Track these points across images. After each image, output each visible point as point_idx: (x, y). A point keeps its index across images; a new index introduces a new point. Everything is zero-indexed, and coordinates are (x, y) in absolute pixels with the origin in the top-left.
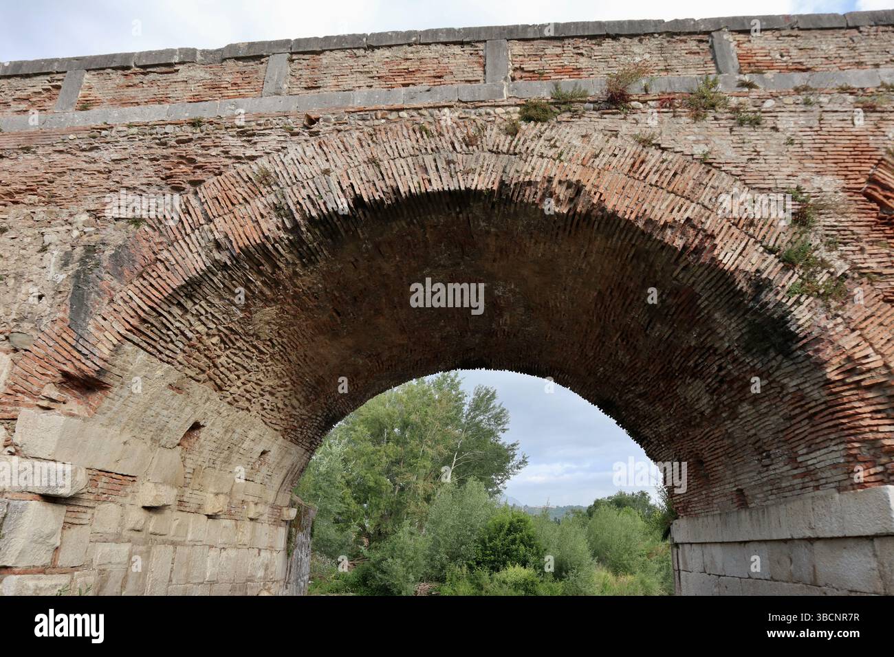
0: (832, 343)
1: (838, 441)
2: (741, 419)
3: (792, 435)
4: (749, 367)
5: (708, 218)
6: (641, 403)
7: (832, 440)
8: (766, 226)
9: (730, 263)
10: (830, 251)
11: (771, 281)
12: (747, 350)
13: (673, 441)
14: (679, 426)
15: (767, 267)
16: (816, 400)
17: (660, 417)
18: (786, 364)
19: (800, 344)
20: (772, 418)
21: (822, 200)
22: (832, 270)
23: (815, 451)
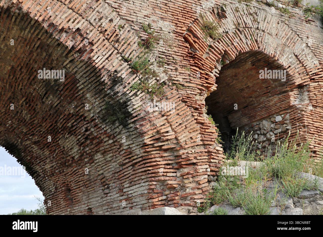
0: (150, 122)
1: (146, 180)
2: (96, 163)
3: (122, 175)
4: (103, 131)
5: (91, 31)
6: (35, 148)
7: (142, 179)
8: (126, 44)
9: (100, 63)
10: (159, 67)
11: (122, 79)
12: (104, 120)
13: (54, 175)
14: (58, 165)
15: (122, 70)
16: (137, 155)
17: (47, 159)
18: (124, 131)
19: (133, 120)
20: (113, 164)
21: (160, 35)
22: (158, 78)
23: (133, 185)
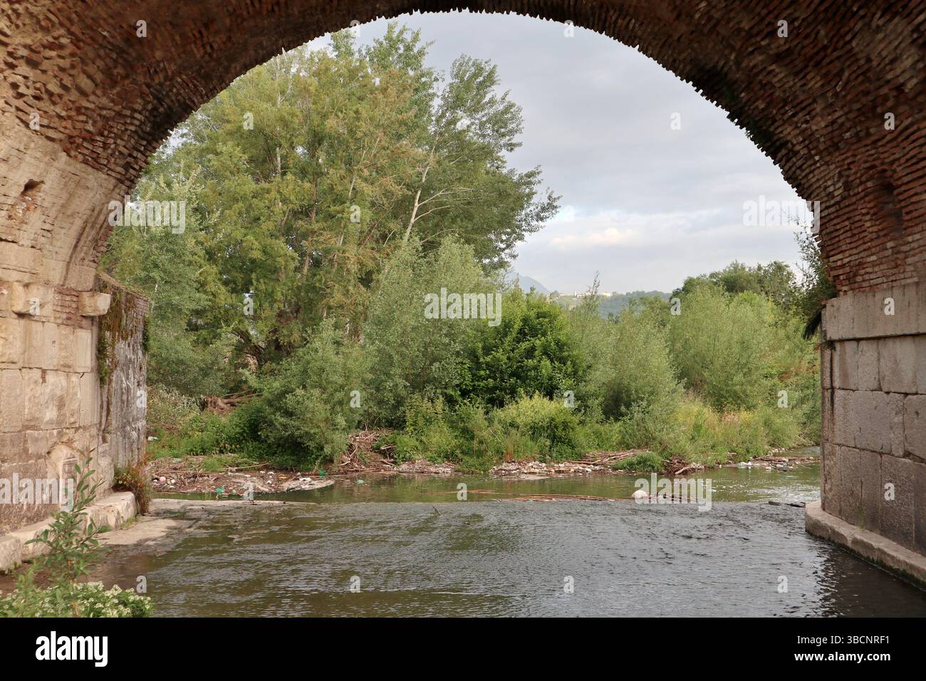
6: (780, 73)
13: (838, 149)
14: (851, 116)
17: (815, 101)
